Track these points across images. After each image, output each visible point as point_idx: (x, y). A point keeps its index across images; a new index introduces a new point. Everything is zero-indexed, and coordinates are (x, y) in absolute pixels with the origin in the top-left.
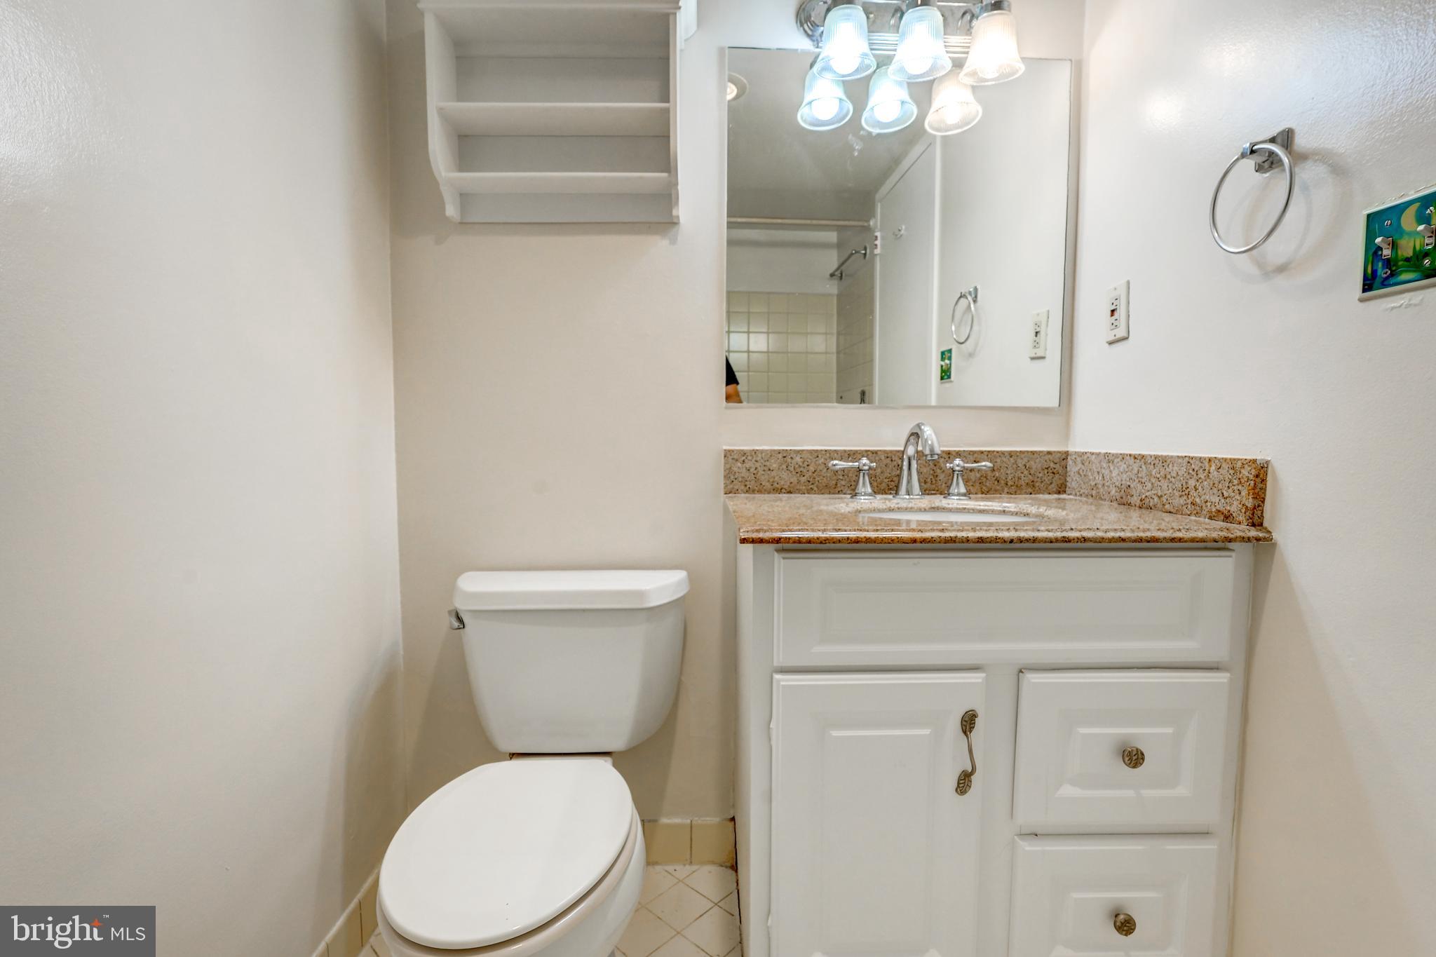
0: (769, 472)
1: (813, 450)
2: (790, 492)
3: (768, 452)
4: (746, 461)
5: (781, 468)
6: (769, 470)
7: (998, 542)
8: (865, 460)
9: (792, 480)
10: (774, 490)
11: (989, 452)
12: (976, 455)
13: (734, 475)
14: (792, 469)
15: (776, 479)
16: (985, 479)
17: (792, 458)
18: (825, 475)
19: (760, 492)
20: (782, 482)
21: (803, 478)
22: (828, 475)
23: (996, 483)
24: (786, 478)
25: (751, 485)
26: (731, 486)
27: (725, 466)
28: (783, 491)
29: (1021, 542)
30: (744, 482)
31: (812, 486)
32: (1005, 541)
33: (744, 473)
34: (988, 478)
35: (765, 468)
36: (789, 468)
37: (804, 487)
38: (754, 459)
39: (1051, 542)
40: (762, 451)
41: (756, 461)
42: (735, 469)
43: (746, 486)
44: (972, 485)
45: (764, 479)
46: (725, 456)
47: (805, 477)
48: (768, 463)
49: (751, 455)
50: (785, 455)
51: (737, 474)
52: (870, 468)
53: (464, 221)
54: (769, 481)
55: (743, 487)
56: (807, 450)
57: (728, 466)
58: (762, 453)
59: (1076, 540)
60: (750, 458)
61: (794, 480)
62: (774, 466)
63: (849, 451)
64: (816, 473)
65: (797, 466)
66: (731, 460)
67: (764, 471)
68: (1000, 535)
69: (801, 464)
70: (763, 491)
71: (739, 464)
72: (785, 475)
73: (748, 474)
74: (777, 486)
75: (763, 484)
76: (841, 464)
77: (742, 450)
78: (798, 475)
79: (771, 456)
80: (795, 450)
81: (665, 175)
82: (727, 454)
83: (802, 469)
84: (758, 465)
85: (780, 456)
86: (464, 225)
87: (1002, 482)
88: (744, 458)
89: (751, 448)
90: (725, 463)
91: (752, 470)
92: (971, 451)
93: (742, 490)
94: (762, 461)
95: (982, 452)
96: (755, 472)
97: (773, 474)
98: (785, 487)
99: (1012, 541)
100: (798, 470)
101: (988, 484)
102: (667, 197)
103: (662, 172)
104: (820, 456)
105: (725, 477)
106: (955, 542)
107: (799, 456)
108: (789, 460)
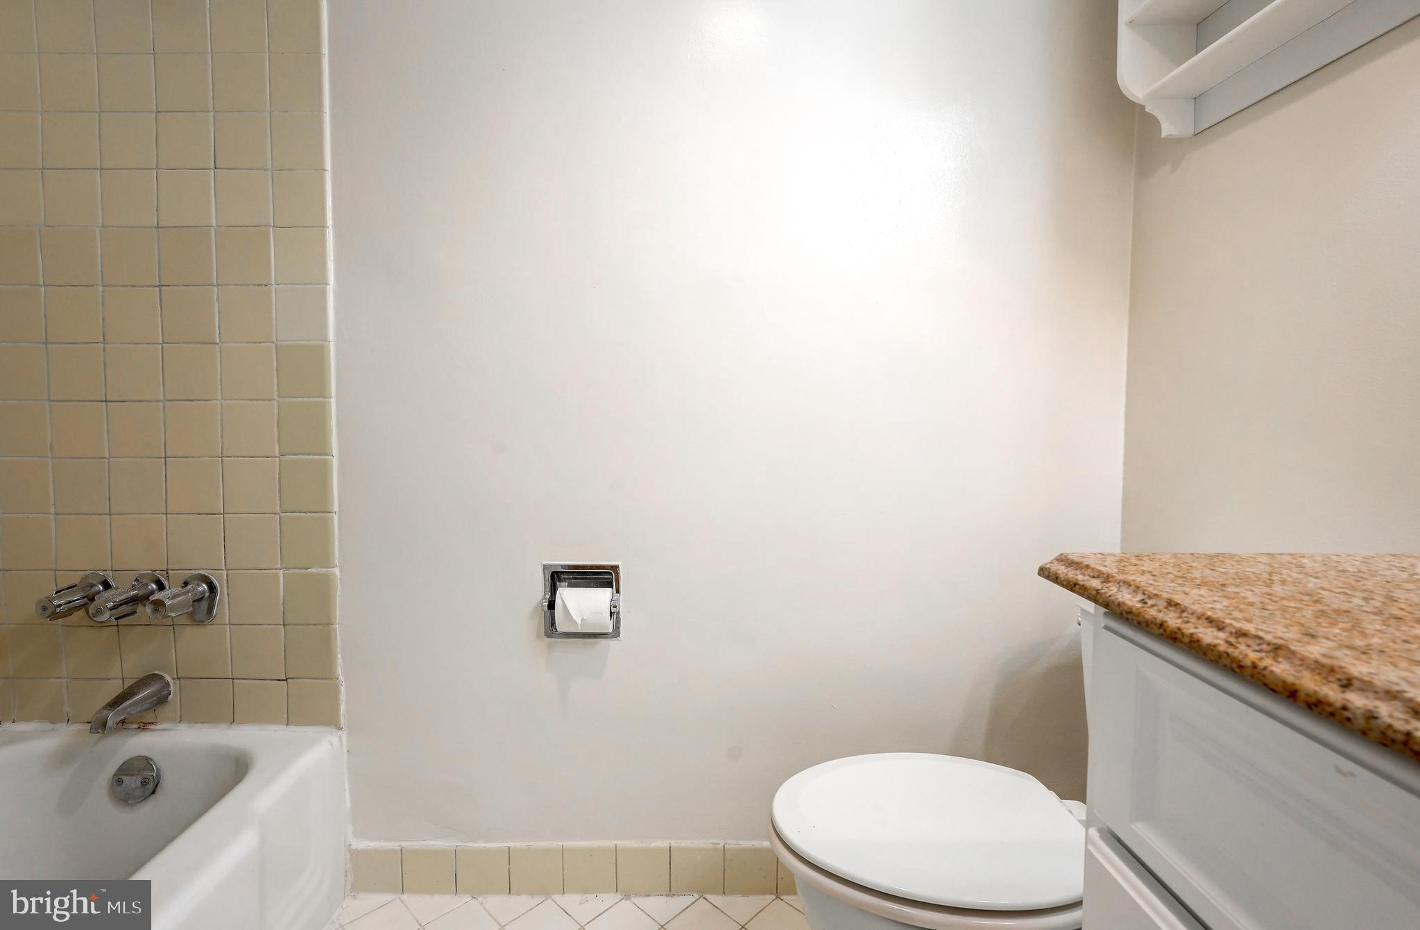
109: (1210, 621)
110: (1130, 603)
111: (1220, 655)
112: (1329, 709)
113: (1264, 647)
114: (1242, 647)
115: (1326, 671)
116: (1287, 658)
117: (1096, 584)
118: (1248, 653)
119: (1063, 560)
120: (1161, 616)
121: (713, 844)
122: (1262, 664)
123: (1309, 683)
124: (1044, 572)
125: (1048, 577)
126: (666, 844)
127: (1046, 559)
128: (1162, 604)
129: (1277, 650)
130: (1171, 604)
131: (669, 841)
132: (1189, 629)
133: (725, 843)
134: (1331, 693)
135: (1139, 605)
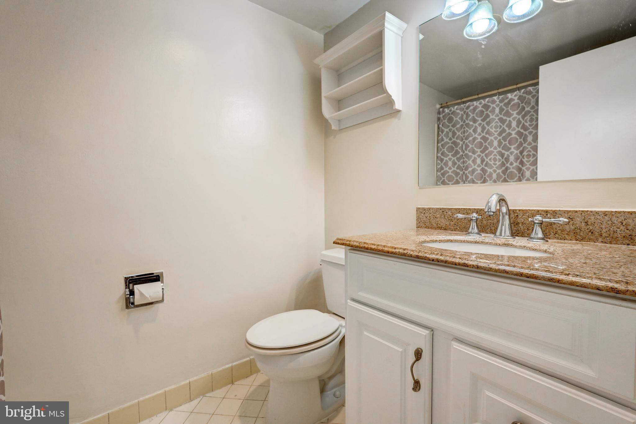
0: (436, 219)
1: (458, 208)
2: (445, 229)
3: (435, 209)
4: (425, 213)
5: (441, 217)
6: (436, 218)
7: (426, 259)
8: (475, 215)
9: (447, 224)
10: (438, 227)
11: (582, 211)
12: (570, 213)
13: (420, 220)
14: (446, 218)
15: (439, 222)
16: (579, 230)
17: (447, 212)
18: (464, 222)
19: (431, 228)
20: (442, 224)
21: (452, 222)
22: (466, 222)
23: (590, 233)
24: (443, 222)
25: (427, 224)
26: (419, 224)
27: (417, 215)
28: (442, 228)
29: (438, 262)
30: (425, 223)
31: (456, 227)
32: (430, 260)
33: (425, 219)
34: (583, 229)
35: (434, 217)
36: (445, 217)
37: (453, 227)
38: (429, 212)
39: (456, 265)
40: (433, 209)
41: (430, 213)
42: (421, 217)
43: (425, 225)
44: (567, 234)
45: (433, 221)
46: (417, 211)
47: (453, 222)
48: (435, 215)
49: (428, 210)
50: (443, 211)
51: (422, 219)
52: (477, 219)
53: (340, 129)
54: (435, 223)
55: (424, 225)
56: (454, 208)
57: (418, 215)
58: (432, 210)
59: (472, 266)
60: (427, 212)
61: (448, 223)
62: (438, 216)
63: (477, 209)
64: (459, 220)
65: (449, 216)
66: (419, 213)
67: (433, 218)
68: (428, 256)
69: (451, 215)
70: (433, 227)
71: (423, 215)
72: (443, 221)
73: (426, 219)
74: (439, 226)
75: (433, 224)
76: (460, 216)
77: (424, 208)
78: (450, 221)
79: (437, 211)
80: (448, 208)
81: (385, 95)
82: (418, 209)
83: (451, 218)
84: (431, 215)
85: (441, 211)
86: (341, 130)
87: (597, 234)
88: (425, 211)
89: (428, 207)
90: (417, 214)
91: (428, 217)
92: (565, 211)
93: (424, 227)
94: (433, 213)
95: (576, 212)
96: (429, 218)
97: (438, 220)
98: (443, 226)
99: (433, 260)
100: (450, 218)
101: (581, 234)
102: (390, 102)
103: (384, 94)
104: (461, 212)
105: (416, 220)
106: (405, 256)
107: (450, 211)
108: (445, 213)
109: (372, 244)
110: (357, 245)
111: (376, 250)
112: (394, 253)
113: (382, 246)
114: (379, 247)
115: (392, 247)
116: (386, 247)
117: (348, 242)
118: (380, 248)
119: (338, 239)
120: (364, 245)
121: (207, 374)
122: (383, 249)
123: (390, 250)
124: (334, 243)
125: (336, 244)
126: (187, 381)
127: (334, 239)
128: (363, 243)
129: (384, 246)
130: (365, 243)
131: (189, 380)
132: (370, 246)
133: (212, 372)
134: (394, 250)
135: (359, 244)
